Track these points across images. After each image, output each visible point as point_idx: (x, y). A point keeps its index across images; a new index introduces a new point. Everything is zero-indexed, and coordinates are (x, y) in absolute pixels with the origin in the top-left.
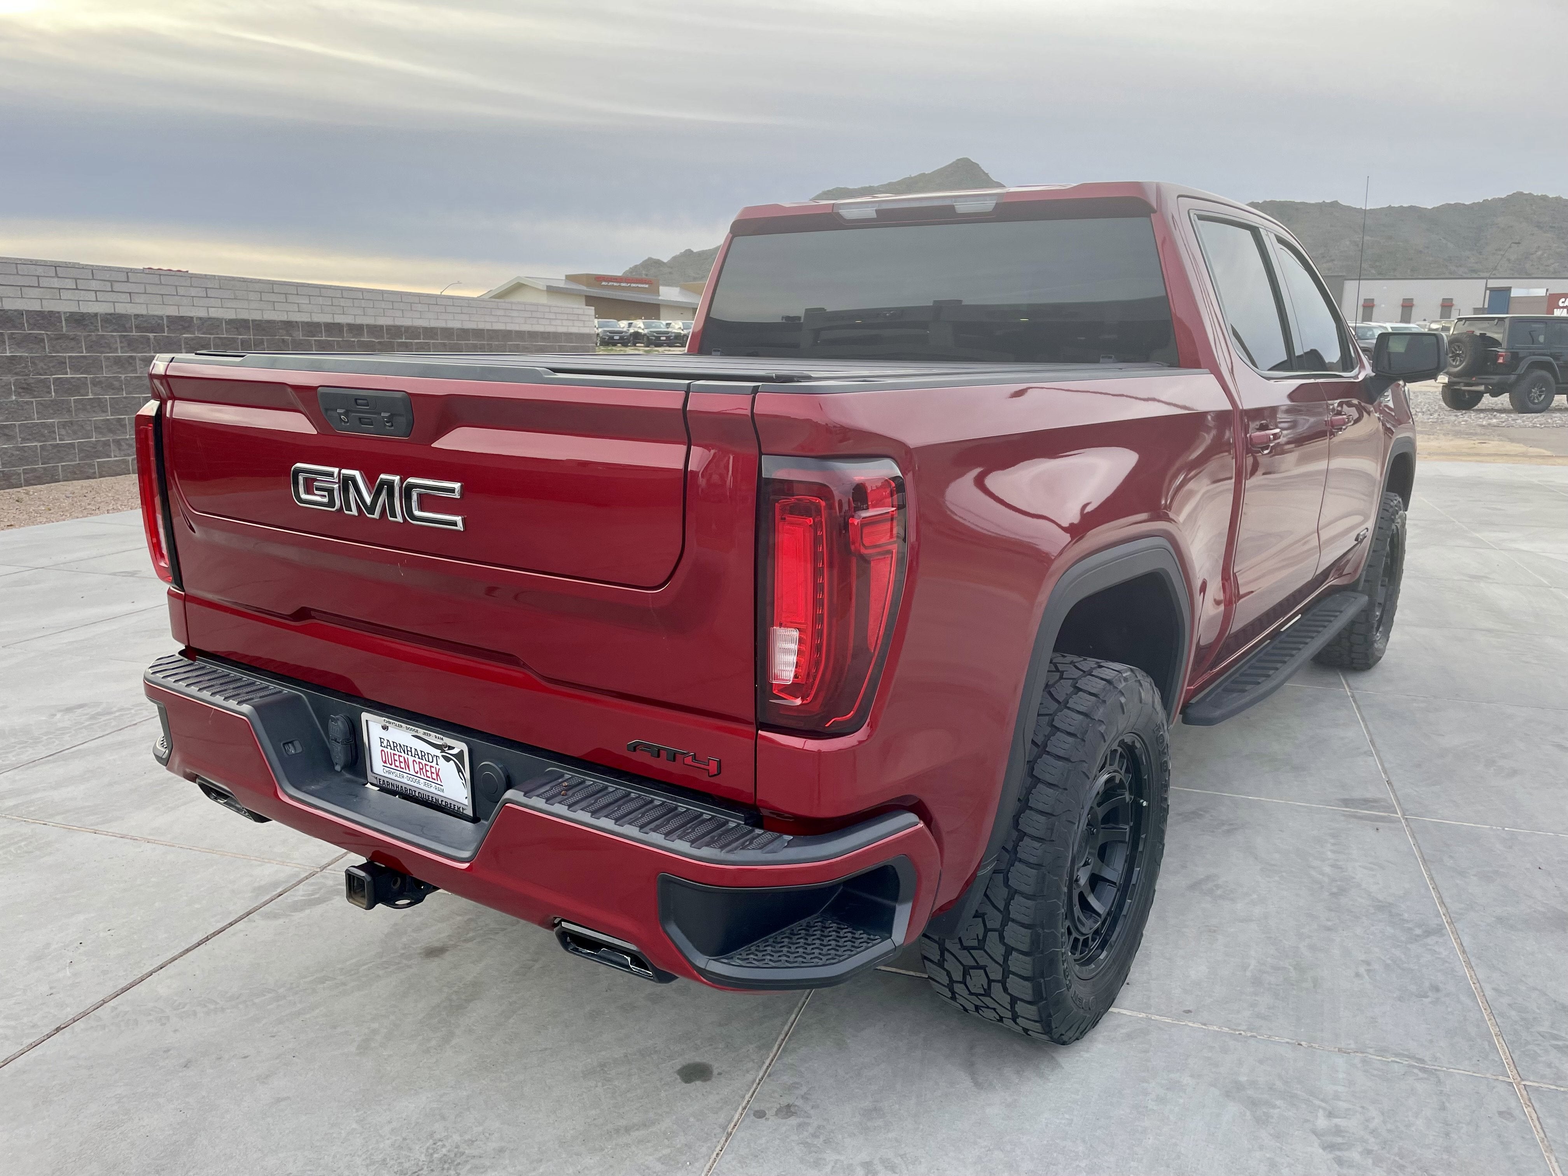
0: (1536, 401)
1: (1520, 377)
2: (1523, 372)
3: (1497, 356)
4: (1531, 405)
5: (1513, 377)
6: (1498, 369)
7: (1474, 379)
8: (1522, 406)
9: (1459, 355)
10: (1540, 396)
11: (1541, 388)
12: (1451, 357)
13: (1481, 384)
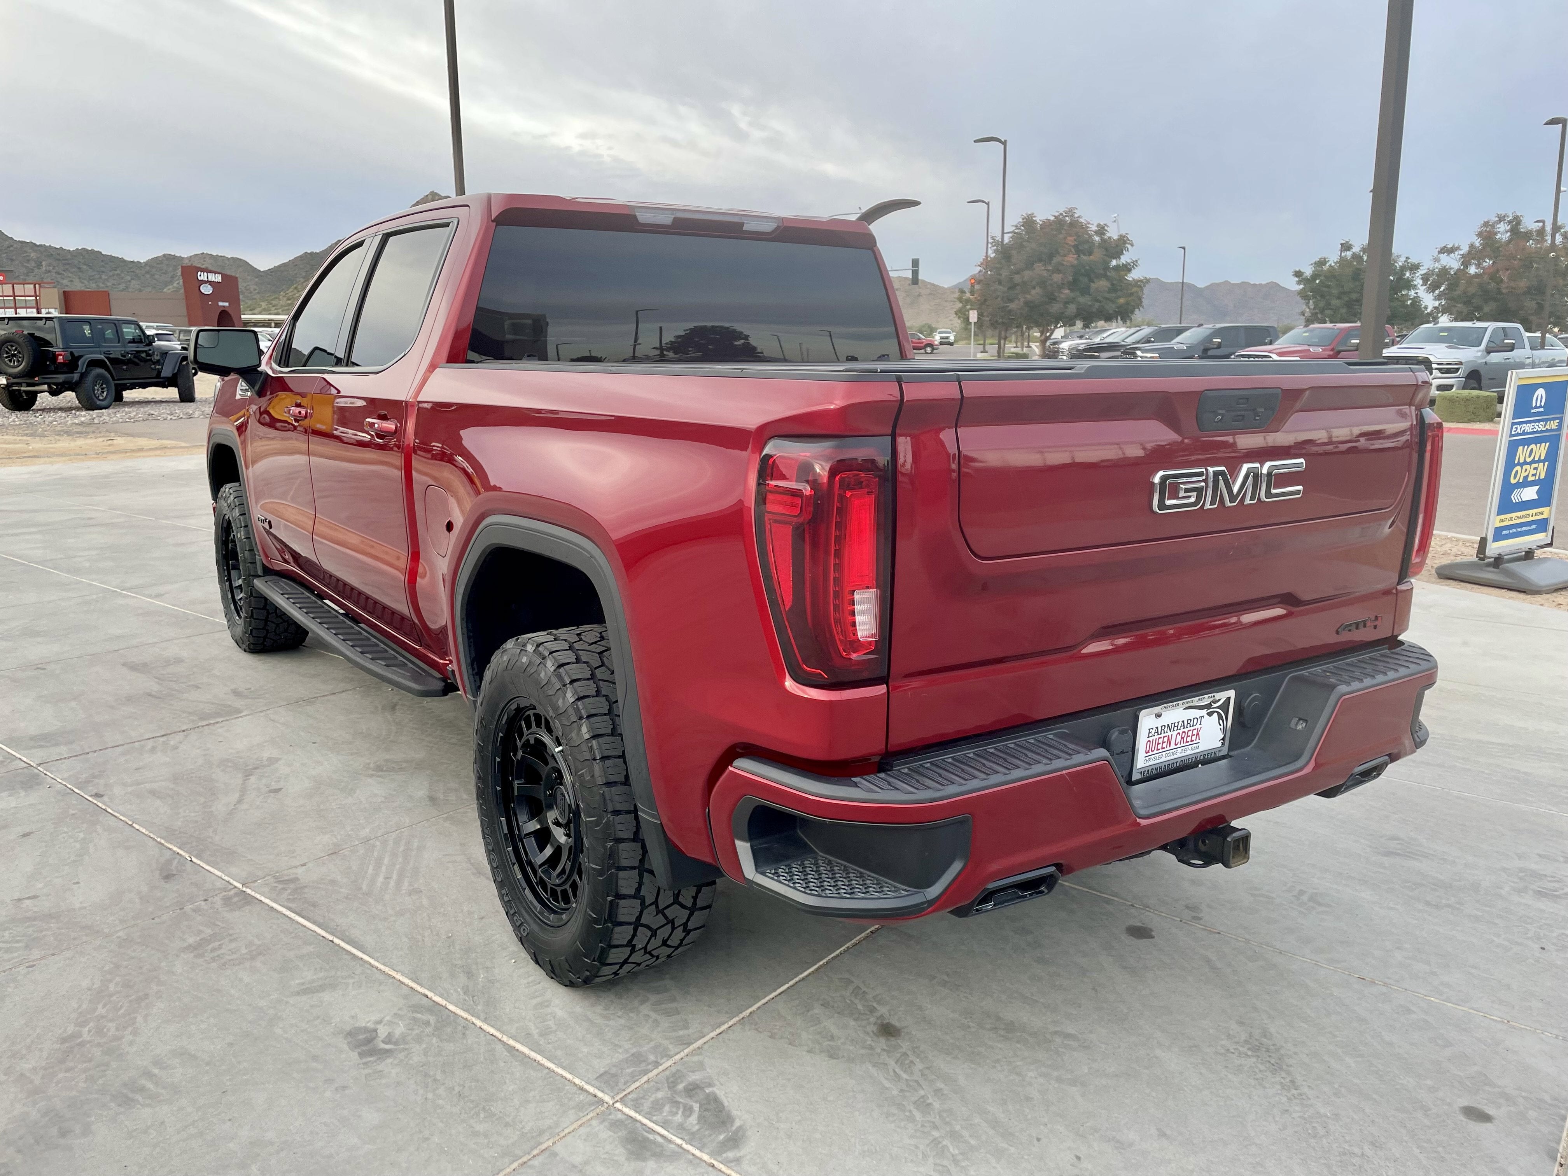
0: (101, 398)
1: (83, 376)
2: (84, 371)
3: (55, 356)
4: (99, 403)
5: (76, 376)
6: (60, 369)
7: (36, 379)
8: (89, 404)
9: (14, 355)
10: (103, 392)
11: (102, 385)
12: (6, 357)
13: (44, 384)
